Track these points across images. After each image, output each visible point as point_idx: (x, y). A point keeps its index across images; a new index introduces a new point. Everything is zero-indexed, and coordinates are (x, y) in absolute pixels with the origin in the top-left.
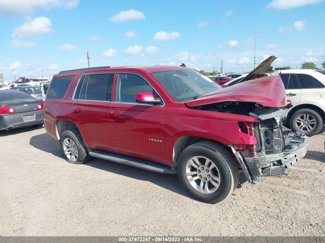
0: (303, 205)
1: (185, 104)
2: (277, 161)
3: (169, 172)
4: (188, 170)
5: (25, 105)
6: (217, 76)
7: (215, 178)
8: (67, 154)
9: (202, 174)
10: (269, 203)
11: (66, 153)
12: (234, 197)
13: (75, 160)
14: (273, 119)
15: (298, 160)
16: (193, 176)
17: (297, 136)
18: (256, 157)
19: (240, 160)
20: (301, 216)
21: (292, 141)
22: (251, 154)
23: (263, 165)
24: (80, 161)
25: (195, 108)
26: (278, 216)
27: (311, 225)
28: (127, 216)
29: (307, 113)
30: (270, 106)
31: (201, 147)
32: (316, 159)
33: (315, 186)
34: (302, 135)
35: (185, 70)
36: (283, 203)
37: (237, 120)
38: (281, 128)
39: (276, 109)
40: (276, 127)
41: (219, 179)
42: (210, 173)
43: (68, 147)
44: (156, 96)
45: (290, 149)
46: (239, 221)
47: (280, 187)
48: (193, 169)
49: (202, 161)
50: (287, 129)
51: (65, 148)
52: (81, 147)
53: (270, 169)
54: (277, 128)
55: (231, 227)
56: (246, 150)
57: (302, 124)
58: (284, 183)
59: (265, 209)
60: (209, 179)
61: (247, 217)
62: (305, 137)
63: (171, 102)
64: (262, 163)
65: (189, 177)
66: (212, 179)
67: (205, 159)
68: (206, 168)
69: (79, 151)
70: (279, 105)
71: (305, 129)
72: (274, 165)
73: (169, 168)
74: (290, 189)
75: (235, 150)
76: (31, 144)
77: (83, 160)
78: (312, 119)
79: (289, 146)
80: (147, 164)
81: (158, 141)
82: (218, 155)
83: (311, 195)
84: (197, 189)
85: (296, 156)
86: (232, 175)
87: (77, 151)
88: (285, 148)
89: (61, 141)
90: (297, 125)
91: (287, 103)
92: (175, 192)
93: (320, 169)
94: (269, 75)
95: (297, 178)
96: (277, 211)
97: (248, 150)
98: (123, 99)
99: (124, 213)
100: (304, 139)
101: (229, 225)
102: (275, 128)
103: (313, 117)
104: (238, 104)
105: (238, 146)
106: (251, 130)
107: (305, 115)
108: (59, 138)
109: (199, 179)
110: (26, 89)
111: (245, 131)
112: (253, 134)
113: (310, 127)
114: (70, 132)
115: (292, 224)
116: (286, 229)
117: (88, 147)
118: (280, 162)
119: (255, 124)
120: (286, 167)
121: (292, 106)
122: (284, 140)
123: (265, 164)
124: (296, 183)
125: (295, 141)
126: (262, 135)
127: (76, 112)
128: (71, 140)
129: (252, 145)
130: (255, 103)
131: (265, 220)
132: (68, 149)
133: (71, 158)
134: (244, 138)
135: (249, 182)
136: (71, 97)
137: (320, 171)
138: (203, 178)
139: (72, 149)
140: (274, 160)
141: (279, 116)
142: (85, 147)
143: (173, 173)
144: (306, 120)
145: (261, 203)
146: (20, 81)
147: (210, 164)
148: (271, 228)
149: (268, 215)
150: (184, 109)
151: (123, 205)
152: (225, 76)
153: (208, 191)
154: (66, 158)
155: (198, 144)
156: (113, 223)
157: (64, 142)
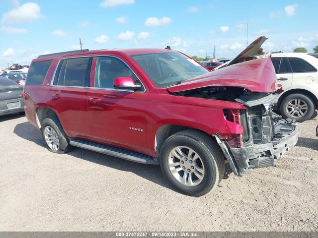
0: (293, 198)
1: (167, 90)
2: (266, 152)
3: (151, 162)
4: (171, 161)
5: (10, 92)
6: (209, 61)
7: (199, 170)
8: (49, 143)
9: (185, 164)
10: (257, 195)
11: (47, 142)
12: (220, 189)
13: (57, 149)
14: (262, 105)
15: (288, 150)
16: (177, 167)
17: (288, 124)
18: (242, 147)
19: (225, 150)
20: (291, 211)
21: (282, 128)
22: (237, 144)
23: (250, 156)
24: (62, 150)
25: (177, 94)
26: (266, 211)
27: (302, 221)
28: (104, 212)
29: (298, 98)
30: (258, 91)
31: (184, 137)
32: (307, 147)
33: (306, 176)
34: (293, 122)
35: (170, 53)
36: (272, 196)
37: (223, 107)
38: (270, 114)
39: (266, 94)
40: (265, 114)
41: (203, 171)
42: (194, 164)
43: (49, 136)
44: (136, 82)
45: (280, 137)
46: (224, 216)
47: (269, 177)
48: (176, 160)
49: (185, 152)
50: (277, 116)
51: (46, 137)
52: (62, 135)
53: (258, 160)
54: (267, 115)
55: (215, 223)
56: (231, 139)
57: (293, 109)
58: (274, 172)
59: (253, 202)
60: (193, 171)
61: (233, 212)
62: (297, 124)
63: (151, 88)
64: (249, 154)
65: (172, 169)
66: (196, 170)
67: (188, 150)
68: (189, 159)
69: (60, 140)
70: (269, 90)
71: (296, 115)
72: (263, 155)
73: (152, 158)
74: (279, 180)
75: (220, 139)
76: (15, 132)
77: (64, 149)
78: (304, 104)
79: (279, 134)
80: (129, 154)
81: (139, 130)
82: (202, 144)
83: (302, 186)
84: (180, 181)
85: (286, 145)
86: (217, 167)
87: (58, 140)
88: (274, 137)
89: (42, 129)
90: (287, 111)
91: (277, 88)
92: (158, 184)
93: (311, 158)
94: (258, 57)
95: (287, 167)
96: (266, 204)
97: (234, 140)
98: (103, 85)
99: (101, 209)
100: (295, 126)
101: (214, 221)
102: (265, 116)
103: (304, 102)
104: (225, 89)
105: (223, 135)
106: (237, 117)
107: (296, 101)
108: (40, 127)
109: (182, 170)
110: (16, 76)
111: (230, 119)
112: (240, 121)
113: (301, 112)
114: (51, 120)
115: (281, 219)
116: (274, 225)
117: (68, 135)
118: (268, 153)
119: (242, 112)
120: (275, 158)
121: (283, 91)
122: (273, 129)
123: (253, 156)
124: (286, 172)
125: (285, 128)
126: (250, 123)
127: (55, 99)
128: (52, 129)
129: (239, 135)
130: (242, 88)
131: (252, 215)
132: (50, 138)
133: (53, 147)
134: (230, 126)
135: (235, 174)
136: (50, 83)
137: (311, 159)
138: (186, 169)
139: (53, 138)
140: (262, 150)
141: (267, 102)
142: (65, 136)
143: (156, 164)
144: (297, 106)
145: (248, 196)
146: (14, 67)
147: (193, 155)
148: (259, 224)
149: (255, 209)
150: (166, 95)
151: (100, 199)
152: (217, 61)
153: (192, 184)
154: (48, 147)
155: (180, 133)
156: (88, 220)
157: (45, 130)
